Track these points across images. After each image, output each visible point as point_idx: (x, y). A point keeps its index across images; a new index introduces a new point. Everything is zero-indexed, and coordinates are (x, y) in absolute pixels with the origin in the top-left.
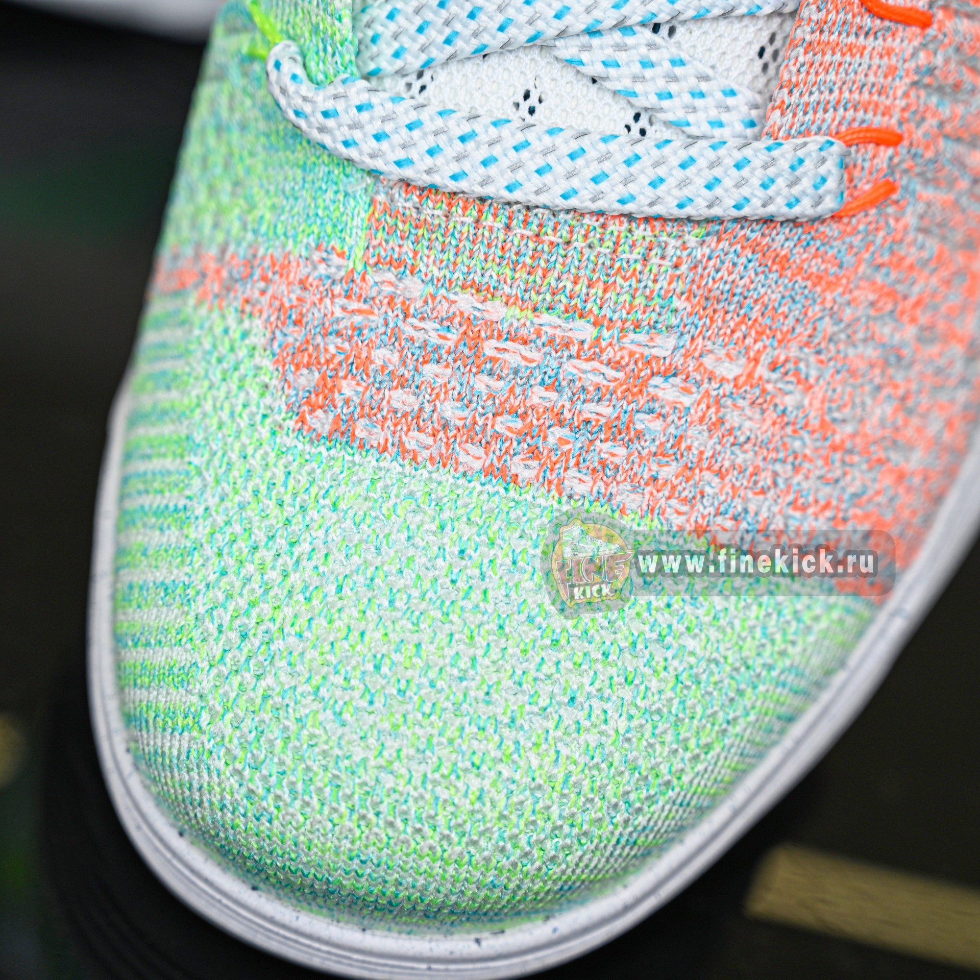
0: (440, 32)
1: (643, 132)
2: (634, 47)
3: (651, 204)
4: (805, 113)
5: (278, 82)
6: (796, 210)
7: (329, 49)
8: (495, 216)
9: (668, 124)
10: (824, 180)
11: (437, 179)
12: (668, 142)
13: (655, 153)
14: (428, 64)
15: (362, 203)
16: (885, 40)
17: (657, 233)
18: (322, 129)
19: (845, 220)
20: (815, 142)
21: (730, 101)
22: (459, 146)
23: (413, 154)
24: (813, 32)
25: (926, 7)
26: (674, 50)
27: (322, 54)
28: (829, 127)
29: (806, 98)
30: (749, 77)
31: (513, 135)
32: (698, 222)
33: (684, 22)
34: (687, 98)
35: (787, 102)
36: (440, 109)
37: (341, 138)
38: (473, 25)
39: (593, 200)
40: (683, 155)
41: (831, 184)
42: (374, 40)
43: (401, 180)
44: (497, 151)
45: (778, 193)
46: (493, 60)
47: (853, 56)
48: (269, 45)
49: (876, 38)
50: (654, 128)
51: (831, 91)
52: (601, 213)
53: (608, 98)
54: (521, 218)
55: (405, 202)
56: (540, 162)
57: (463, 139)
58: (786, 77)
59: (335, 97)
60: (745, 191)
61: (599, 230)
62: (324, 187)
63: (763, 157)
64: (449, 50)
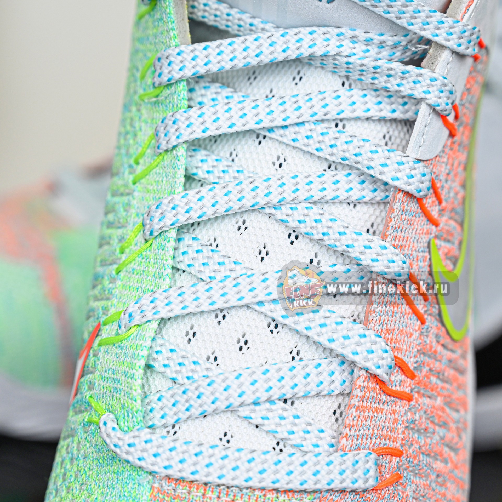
0: (184, 405)
1: (281, 450)
2: (275, 410)
3: (288, 484)
4: (357, 440)
5: (105, 432)
6: (356, 486)
7: (130, 415)
8: (212, 492)
9: (293, 446)
10: (368, 471)
11: (184, 475)
12: (293, 454)
13: (288, 459)
14: (177, 421)
15: (147, 489)
16: (392, 406)
17: (290, 498)
18: (127, 453)
19: (379, 492)
20: (363, 453)
21: (322, 435)
22: (194, 458)
23: (172, 463)
24: (359, 401)
25: (410, 392)
26: (294, 411)
27: (126, 418)
28: (369, 447)
29: (357, 433)
30: (329, 424)
31: (220, 452)
32: (310, 492)
33: (298, 398)
34: (302, 434)
35: (349, 434)
36: (184, 441)
37: (137, 457)
38: (199, 401)
39: (260, 482)
40: (301, 460)
41: (372, 473)
42: (151, 411)
43: (167, 476)
44: (213, 460)
45: (347, 477)
46: (208, 418)
47: (378, 413)
48: (99, 416)
49: (388, 405)
50: (286, 448)
51: (369, 430)
52: (263, 489)
53: (264, 434)
54: (225, 492)
55: (168, 487)
56: (234, 465)
57: (196, 455)
58: (348, 422)
59: (134, 437)
60: (332, 476)
61: (263, 497)
62: (128, 482)
63: (339, 460)
64: (188, 413)
